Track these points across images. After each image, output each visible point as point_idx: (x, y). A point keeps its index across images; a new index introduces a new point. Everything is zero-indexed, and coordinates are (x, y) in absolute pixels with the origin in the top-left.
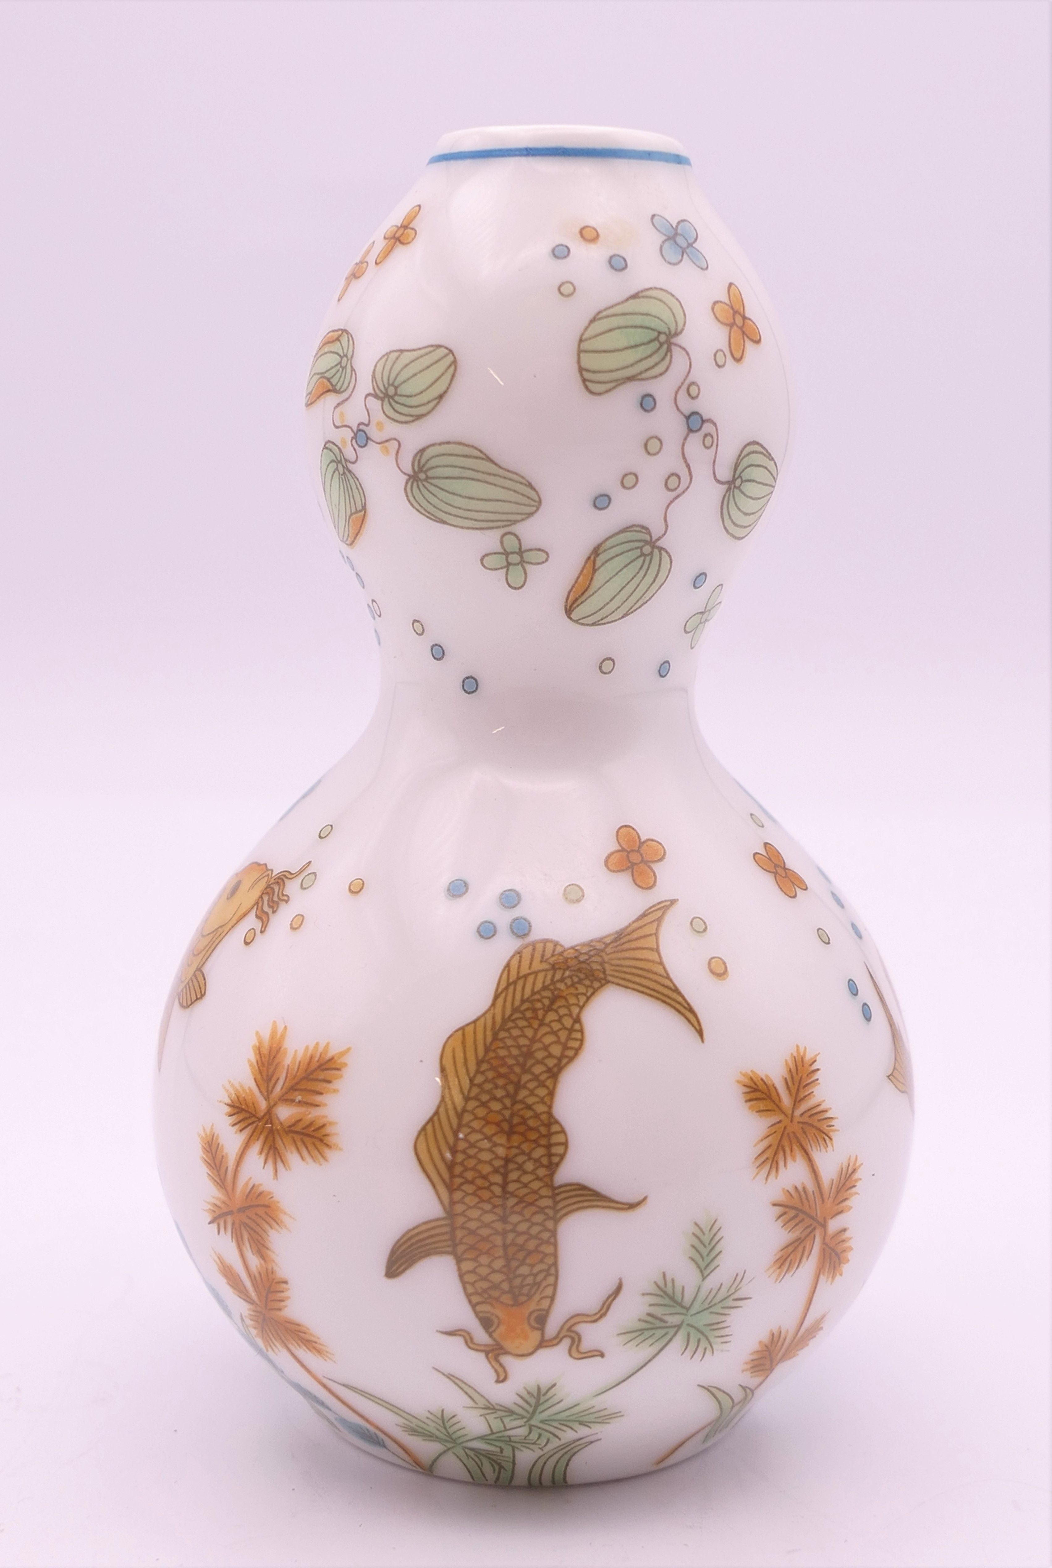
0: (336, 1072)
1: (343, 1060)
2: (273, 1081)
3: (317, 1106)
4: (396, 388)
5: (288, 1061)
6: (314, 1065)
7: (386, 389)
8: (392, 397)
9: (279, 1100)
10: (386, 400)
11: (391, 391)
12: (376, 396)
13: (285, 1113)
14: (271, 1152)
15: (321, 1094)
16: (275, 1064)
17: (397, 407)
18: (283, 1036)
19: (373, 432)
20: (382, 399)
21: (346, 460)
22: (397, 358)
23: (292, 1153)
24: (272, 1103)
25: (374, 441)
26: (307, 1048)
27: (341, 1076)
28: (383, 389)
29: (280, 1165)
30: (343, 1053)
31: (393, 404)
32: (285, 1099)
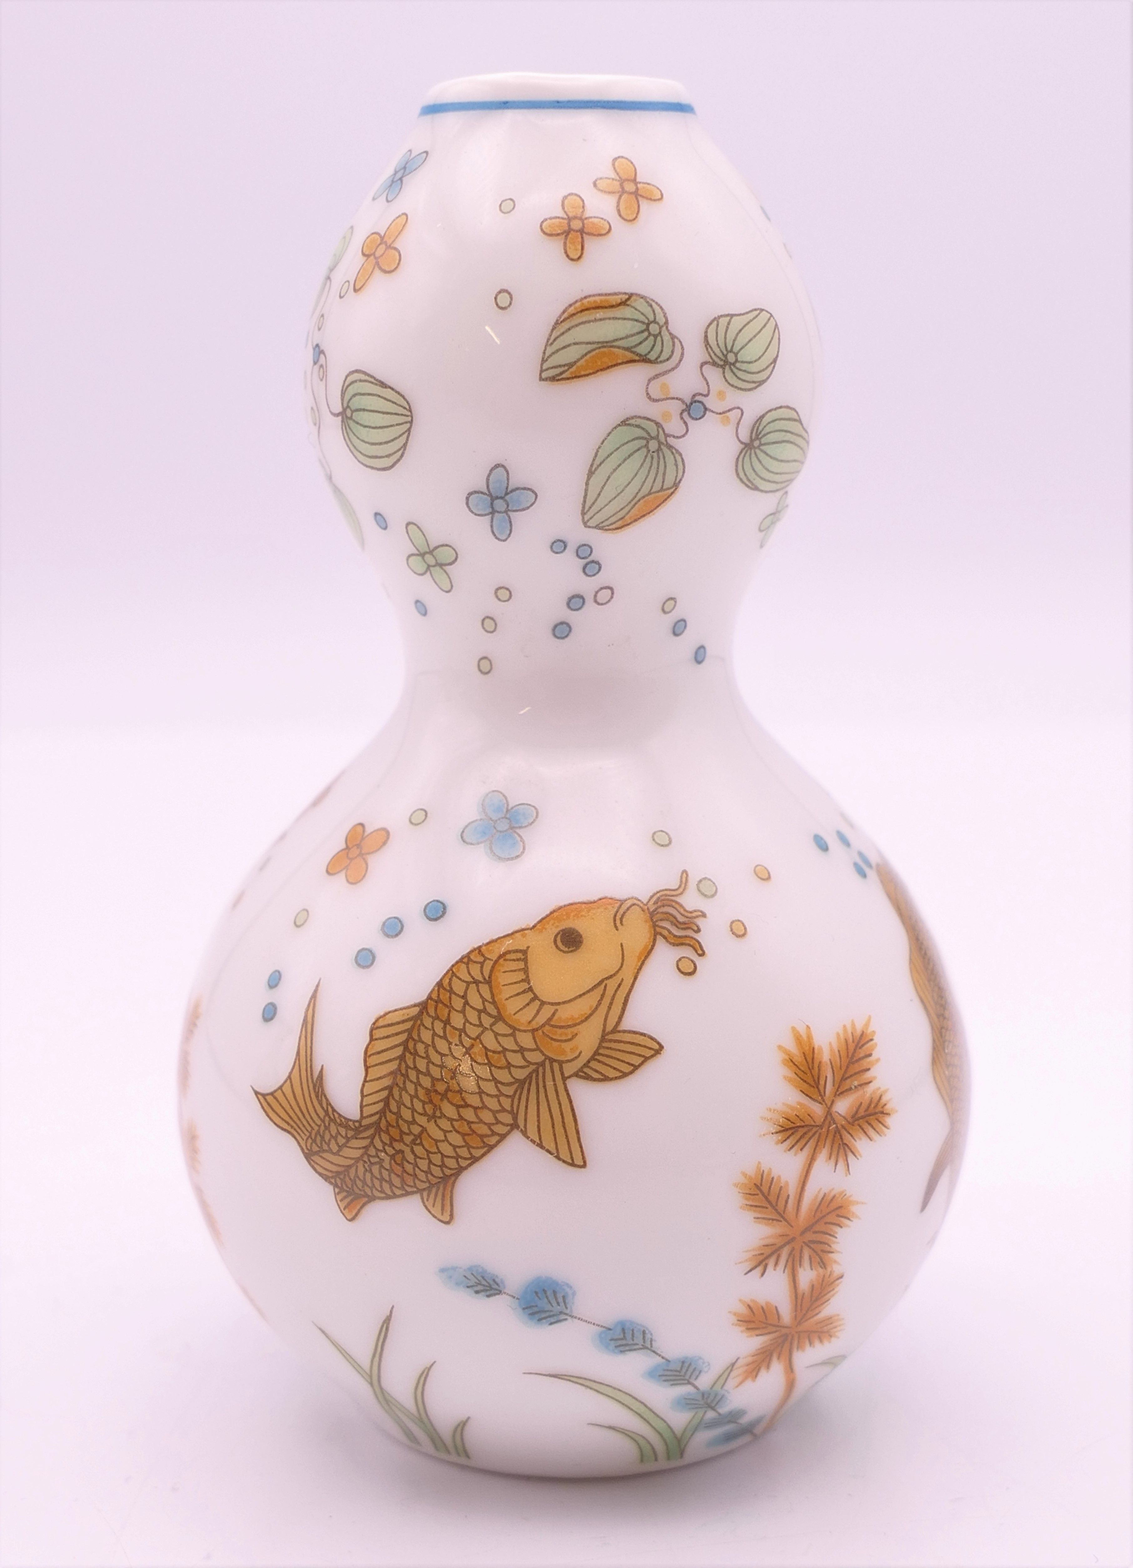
0: (871, 1043)
1: (870, 1030)
2: (822, 1082)
3: (870, 1082)
4: (736, 355)
5: (826, 1057)
6: (852, 1047)
7: (726, 356)
8: (734, 364)
9: (835, 1096)
10: (727, 367)
11: (731, 358)
12: (714, 364)
13: (843, 1107)
14: (842, 1151)
15: (869, 1069)
16: (816, 1066)
17: (739, 374)
18: (810, 1037)
19: (709, 402)
20: (723, 367)
21: (667, 436)
22: (729, 324)
23: (860, 1139)
24: (829, 1104)
25: (712, 411)
26: (838, 1034)
27: (876, 1044)
28: (720, 355)
29: (851, 1157)
30: (867, 1024)
31: (735, 370)
32: (840, 1092)
